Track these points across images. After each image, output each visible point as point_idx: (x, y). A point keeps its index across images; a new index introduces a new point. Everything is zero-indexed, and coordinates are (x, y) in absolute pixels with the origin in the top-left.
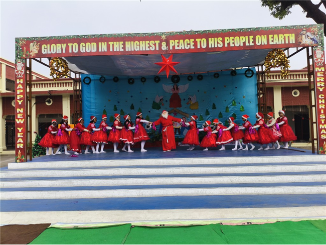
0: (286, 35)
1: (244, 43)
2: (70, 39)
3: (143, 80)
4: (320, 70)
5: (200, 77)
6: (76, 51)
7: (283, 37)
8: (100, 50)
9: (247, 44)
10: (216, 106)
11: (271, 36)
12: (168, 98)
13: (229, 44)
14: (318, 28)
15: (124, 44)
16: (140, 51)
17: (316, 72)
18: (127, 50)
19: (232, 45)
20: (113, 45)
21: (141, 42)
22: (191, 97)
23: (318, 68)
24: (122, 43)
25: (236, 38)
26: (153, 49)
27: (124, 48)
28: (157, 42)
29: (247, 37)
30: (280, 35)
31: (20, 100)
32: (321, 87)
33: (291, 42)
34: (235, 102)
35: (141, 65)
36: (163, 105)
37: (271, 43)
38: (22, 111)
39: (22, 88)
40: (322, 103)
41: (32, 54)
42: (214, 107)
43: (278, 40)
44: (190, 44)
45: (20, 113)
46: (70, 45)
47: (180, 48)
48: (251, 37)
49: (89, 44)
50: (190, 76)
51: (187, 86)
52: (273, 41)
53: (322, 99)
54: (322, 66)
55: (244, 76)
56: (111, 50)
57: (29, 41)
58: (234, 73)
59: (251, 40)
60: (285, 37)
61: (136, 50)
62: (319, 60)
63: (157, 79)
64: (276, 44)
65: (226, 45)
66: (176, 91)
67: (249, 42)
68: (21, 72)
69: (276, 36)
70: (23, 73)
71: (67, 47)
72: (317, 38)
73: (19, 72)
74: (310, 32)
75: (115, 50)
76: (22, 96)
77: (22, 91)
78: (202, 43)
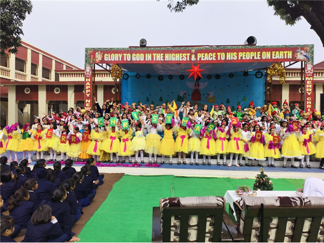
0: (286, 52)
1: (253, 57)
2: (125, 51)
3: (171, 77)
4: (309, 79)
5: (218, 77)
6: (129, 59)
7: (283, 54)
8: (146, 60)
9: (255, 58)
10: (230, 101)
11: (273, 52)
12: (191, 93)
13: (242, 57)
14: (310, 47)
15: (164, 56)
16: (175, 61)
17: (306, 81)
18: (166, 60)
19: (244, 58)
20: (156, 56)
21: (176, 54)
22: (209, 93)
23: (308, 78)
24: (163, 54)
25: (247, 53)
26: (185, 60)
27: (164, 58)
28: (188, 55)
29: (255, 53)
30: (281, 52)
31: (88, 93)
32: (309, 92)
33: (288, 58)
34: (245, 98)
35: (173, 68)
36: (186, 98)
37: (273, 58)
38: (89, 101)
39: (89, 84)
40: (309, 104)
41: (97, 61)
42: (228, 101)
43: (279, 55)
44: (212, 57)
45: (88, 102)
46: (125, 55)
47: (205, 59)
48: (259, 53)
49: (139, 54)
50: (209, 75)
51: (206, 84)
52: (275, 56)
53: (309, 101)
54: (311, 77)
55: (255, 77)
56: (155, 60)
57: (95, 51)
58: (246, 74)
59: (259, 55)
60: (284, 54)
61: (173, 60)
62: (309, 72)
63: (182, 77)
64: (277, 59)
65: (240, 58)
66: (197, 87)
67: (257, 57)
68: (89, 73)
69: (277, 52)
70: (90, 74)
71: (123, 56)
72: (309, 55)
73: (88, 73)
74: (304, 50)
75: (157, 60)
76: (89, 91)
77: (89, 87)
78: (222, 56)
